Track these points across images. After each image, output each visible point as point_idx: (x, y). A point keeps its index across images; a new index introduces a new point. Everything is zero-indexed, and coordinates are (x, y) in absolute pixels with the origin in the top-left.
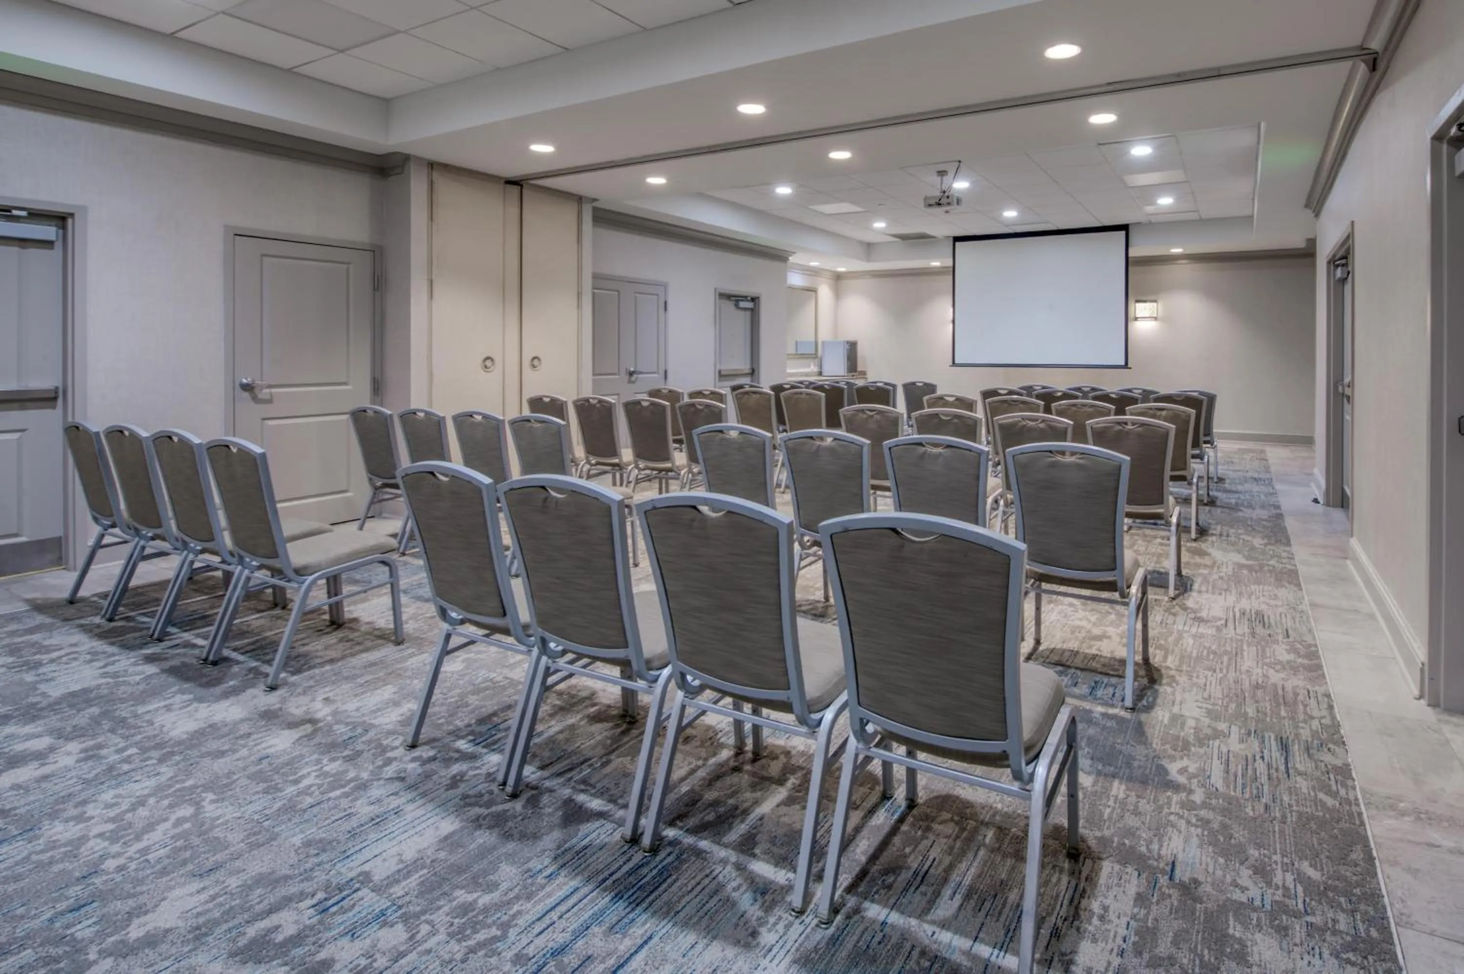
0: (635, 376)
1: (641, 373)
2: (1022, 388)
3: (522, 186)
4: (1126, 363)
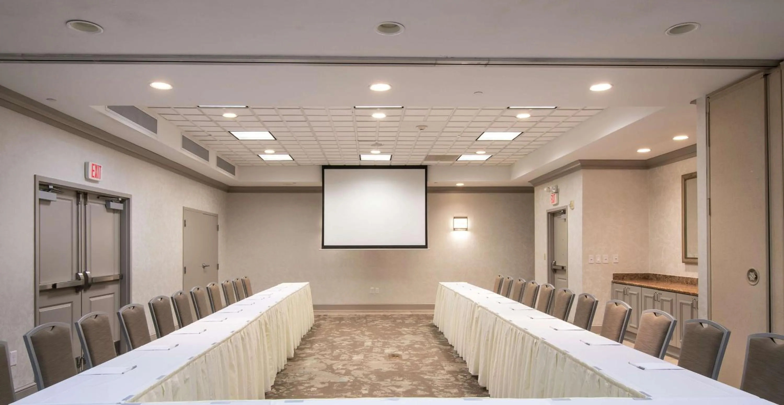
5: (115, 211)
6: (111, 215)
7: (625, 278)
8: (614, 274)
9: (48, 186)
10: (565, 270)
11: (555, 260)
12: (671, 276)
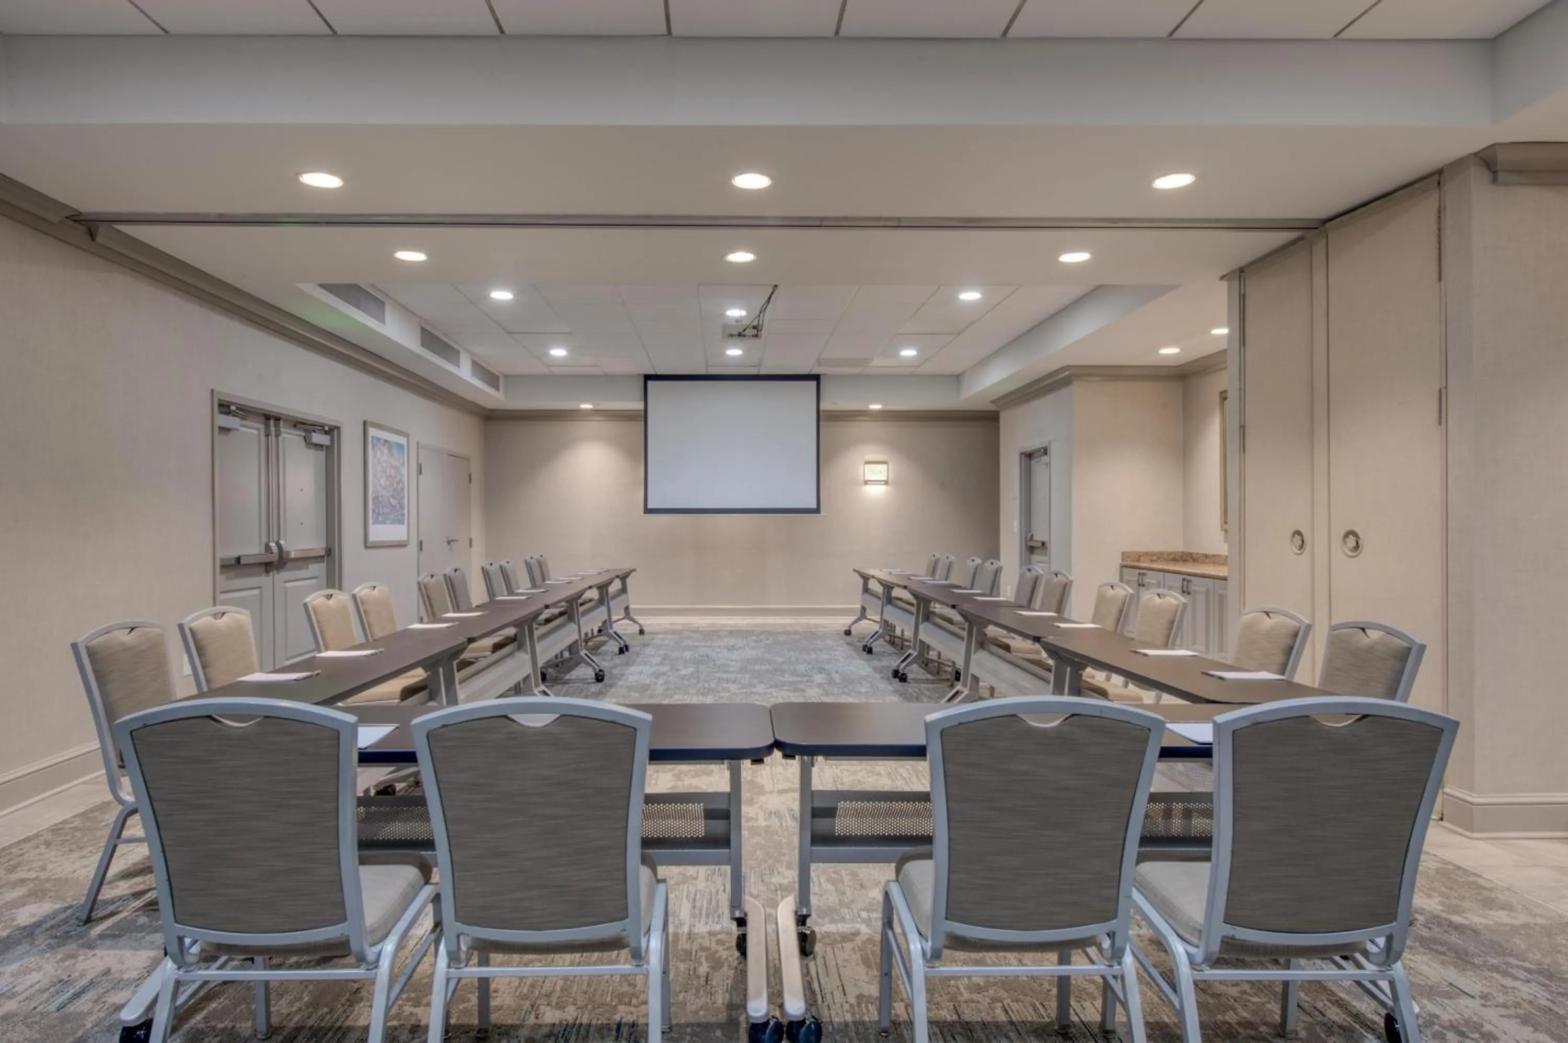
5: (318, 446)
6: (312, 452)
7: (1142, 558)
8: (1123, 553)
9: (228, 407)
10: (1046, 548)
11: (1032, 532)
12: (1214, 556)
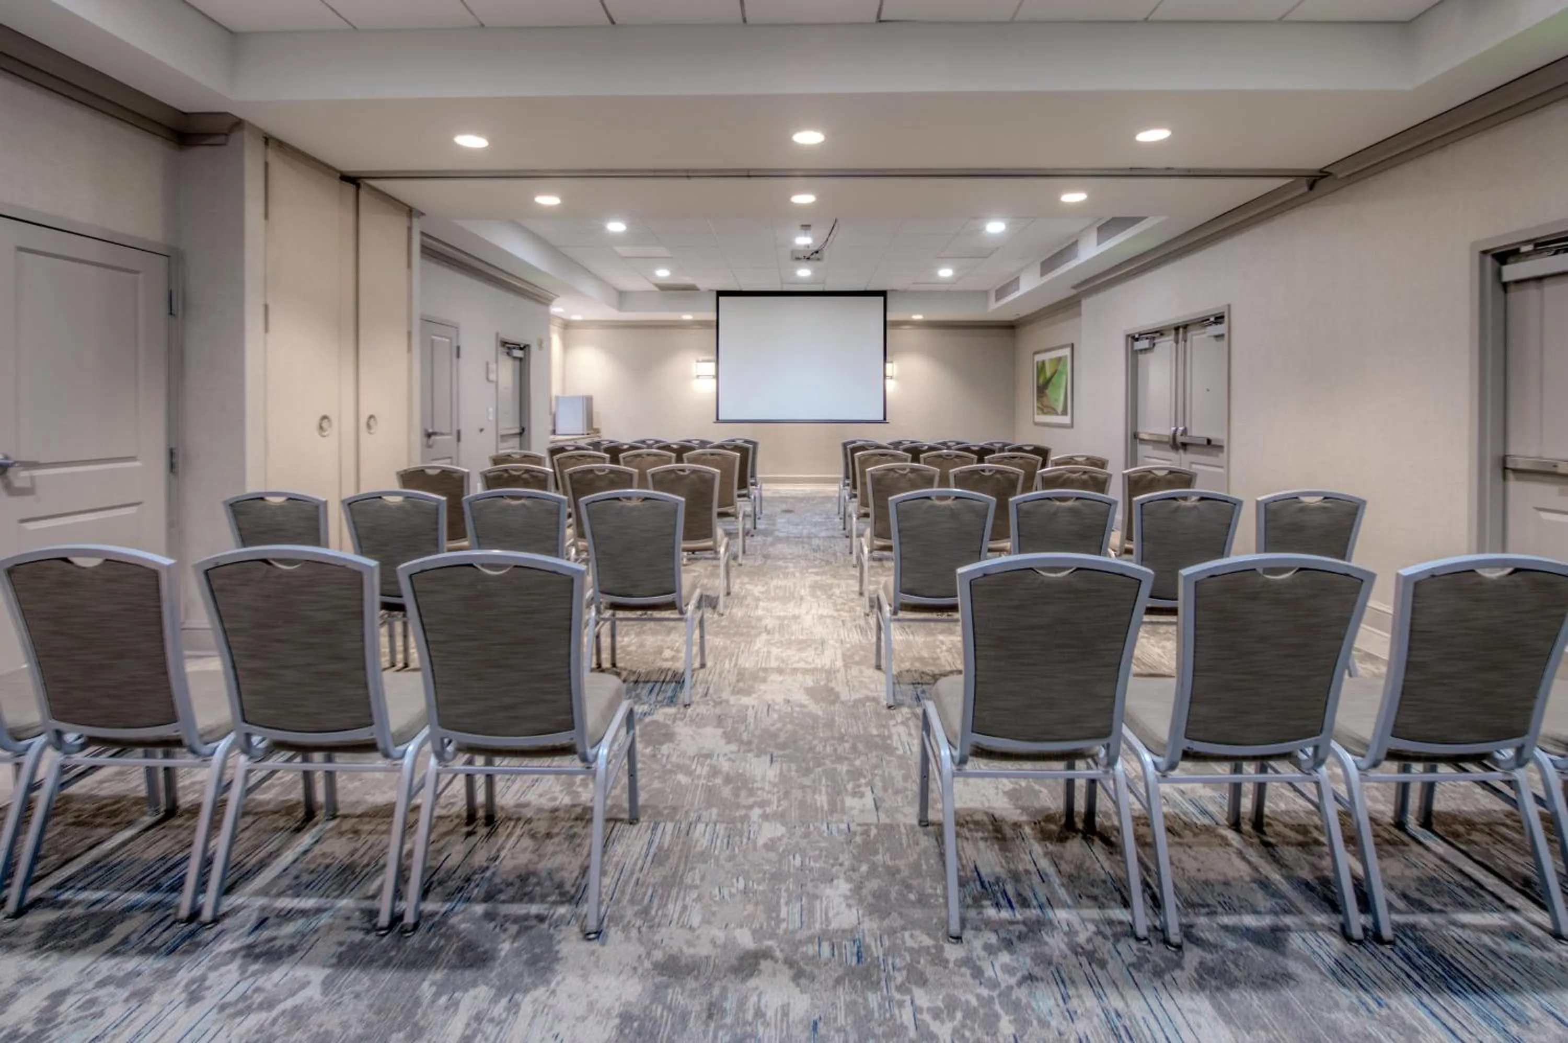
0: (433, 438)
1: (442, 434)
2: (891, 444)
3: (358, 187)
4: (885, 419)
